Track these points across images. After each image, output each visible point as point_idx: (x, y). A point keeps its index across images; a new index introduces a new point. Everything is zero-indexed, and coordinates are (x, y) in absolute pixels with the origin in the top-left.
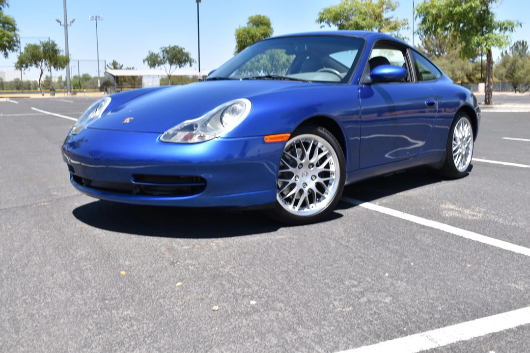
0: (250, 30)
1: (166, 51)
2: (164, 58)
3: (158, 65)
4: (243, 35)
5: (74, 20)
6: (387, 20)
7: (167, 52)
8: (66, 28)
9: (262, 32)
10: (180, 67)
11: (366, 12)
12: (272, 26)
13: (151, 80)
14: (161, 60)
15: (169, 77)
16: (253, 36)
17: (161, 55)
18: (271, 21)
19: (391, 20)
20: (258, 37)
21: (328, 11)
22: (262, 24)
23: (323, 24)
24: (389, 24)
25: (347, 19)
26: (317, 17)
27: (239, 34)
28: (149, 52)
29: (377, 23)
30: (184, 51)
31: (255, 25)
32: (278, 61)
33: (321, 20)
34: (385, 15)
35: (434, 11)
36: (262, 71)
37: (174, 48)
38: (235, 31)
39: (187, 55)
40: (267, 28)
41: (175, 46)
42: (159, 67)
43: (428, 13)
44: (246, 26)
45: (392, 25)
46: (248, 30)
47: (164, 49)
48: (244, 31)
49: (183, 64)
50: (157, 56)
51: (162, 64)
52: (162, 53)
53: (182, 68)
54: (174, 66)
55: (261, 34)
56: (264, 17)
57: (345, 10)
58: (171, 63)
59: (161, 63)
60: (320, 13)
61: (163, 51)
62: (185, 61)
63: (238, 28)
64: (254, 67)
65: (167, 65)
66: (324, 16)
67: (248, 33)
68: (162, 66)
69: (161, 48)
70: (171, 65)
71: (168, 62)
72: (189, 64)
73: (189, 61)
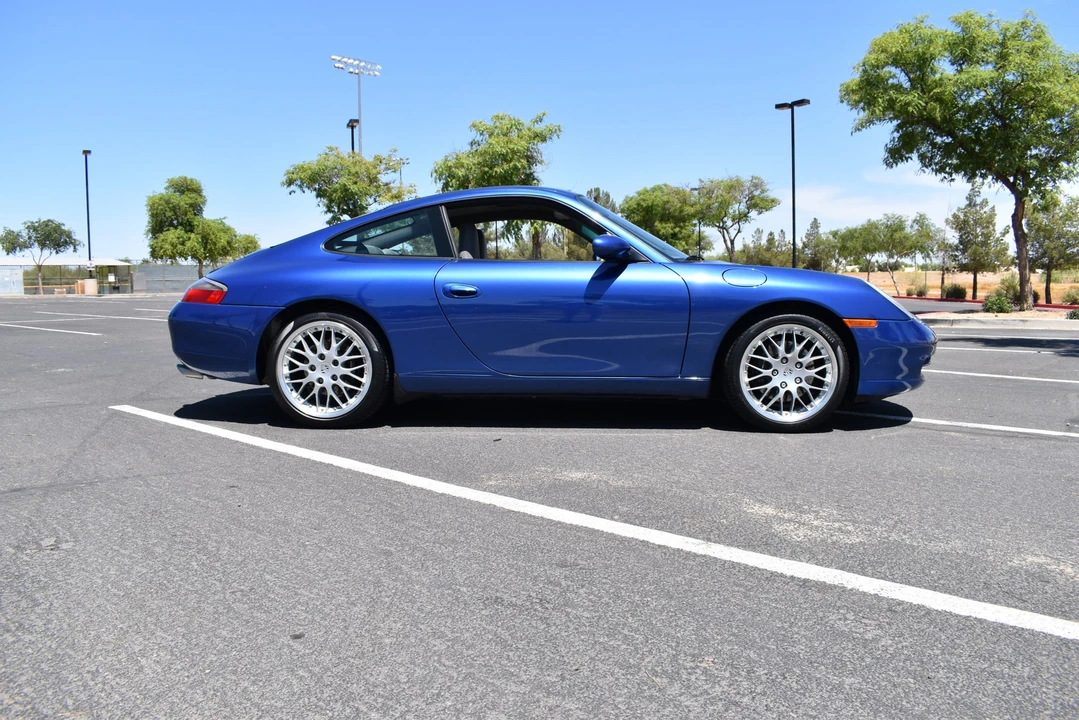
0: (169, 199)
1: (32, 227)
2: (30, 238)
3: (21, 250)
4: (158, 205)
6: (387, 184)
7: (35, 229)
9: (189, 201)
10: (57, 253)
11: (357, 173)
12: (204, 193)
13: (8, 272)
14: (25, 242)
15: (40, 267)
16: (174, 207)
17: (25, 234)
18: (203, 187)
19: (392, 185)
20: (183, 209)
21: (302, 169)
22: (189, 190)
23: (293, 187)
24: (389, 190)
25: (330, 182)
26: (284, 179)
27: (153, 204)
28: (5, 227)
29: (373, 190)
30: (63, 227)
31: (179, 191)
32: (215, 244)
33: (290, 182)
34: (383, 178)
35: (461, 173)
36: (189, 258)
37: (47, 223)
38: (147, 200)
39: (69, 235)
40: (197, 197)
41: (49, 221)
42: (22, 253)
43: (452, 176)
44: (164, 192)
45: (394, 192)
46: (166, 198)
47: (30, 224)
48: (161, 199)
49: (62, 249)
50: (18, 235)
51: (27, 247)
52: (27, 231)
53: (60, 254)
54: (46, 252)
55: (187, 204)
56: (192, 180)
57: (326, 167)
58: (43, 246)
59: (25, 246)
60: (288, 173)
61: (28, 227)
62: (66, 243)
63: (152, 195)
65: (36, 249)
66: (295, 176)
67: (168, 202)
68: (27, 252)
69: (25, 223)
70: (42, 249)
71: (36, 244)
72: (72, 247)
73: (71, 243)
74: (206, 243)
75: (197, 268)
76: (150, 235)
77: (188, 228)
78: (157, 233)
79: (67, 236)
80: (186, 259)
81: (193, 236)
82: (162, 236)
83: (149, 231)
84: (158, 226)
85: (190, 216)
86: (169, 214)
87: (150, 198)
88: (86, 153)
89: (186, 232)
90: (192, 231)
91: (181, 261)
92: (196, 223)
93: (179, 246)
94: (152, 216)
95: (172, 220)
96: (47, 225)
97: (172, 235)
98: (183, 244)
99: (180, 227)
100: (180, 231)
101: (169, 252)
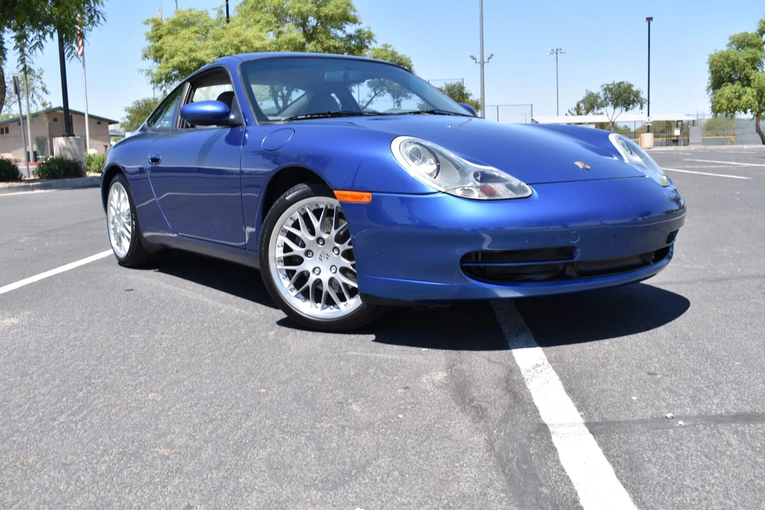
0: (728, 56)
1: (608, 89)
2: (606, 98)
3: (598, 109)
4: (718, 62)
5: (492, 55)
7: (610, 90)
8: (483, 66)
9: (750, 56)
10: (627, 110)
14: (602, 102)
15: (613, 123)
16: (733, 63)
17: (602, 94)
20: (741, 64)
27: (714, 61)
28: (587, 91)
30: (632, 88)
31: (739, 47)
37: (619, 85)
38: (708, 57)
39: (637, 94)
40: (758, 51)
41: (621, 83)
42: (599, 111)
44: (725, 49)
46: (726, 55)
47: (605, 86)
48: (720, 56)
49: (631, 107)
50: (597, 96)
51: (603, 107)
52: (604, 92)
53: (629, 111)
54: (618, 110)
55: (747, 59)
58: (615, 105)
59: (601, 105)
61: (605, 89)
62: (634, 101)
63: (713, 53)
64: (732, 106)
65: (610, 109)
67: (727, 58)
68: (603, 110)
69: (602, 86)
70: (615, 108)
71: (610, 103)
72: (639, 106)
73: (639, 101)
74: (761, 97)
75: (755, 121)
76: (711, 91)
77: (745, 82)
78: (716, 89)
79: (635, 96)
80: (746, 112)
81: (748, 90)
82: (719, 92)
83: (709, 87)
84: (718, 82)
85: (747, 70)
86: (727, 70)
87: (711, 56)
88: (649, 19)
89: (743, 86)
90: (749, 85)
91: (740, 115)
92: (752, 77)
93: (735, 100)
94: (712, 73)
95: (731, 75)
96: (619, 87)
97: (728, 90)
98: (739, 98)
99: (738, 82)
100: (737, 86)
101: (724, 107)
